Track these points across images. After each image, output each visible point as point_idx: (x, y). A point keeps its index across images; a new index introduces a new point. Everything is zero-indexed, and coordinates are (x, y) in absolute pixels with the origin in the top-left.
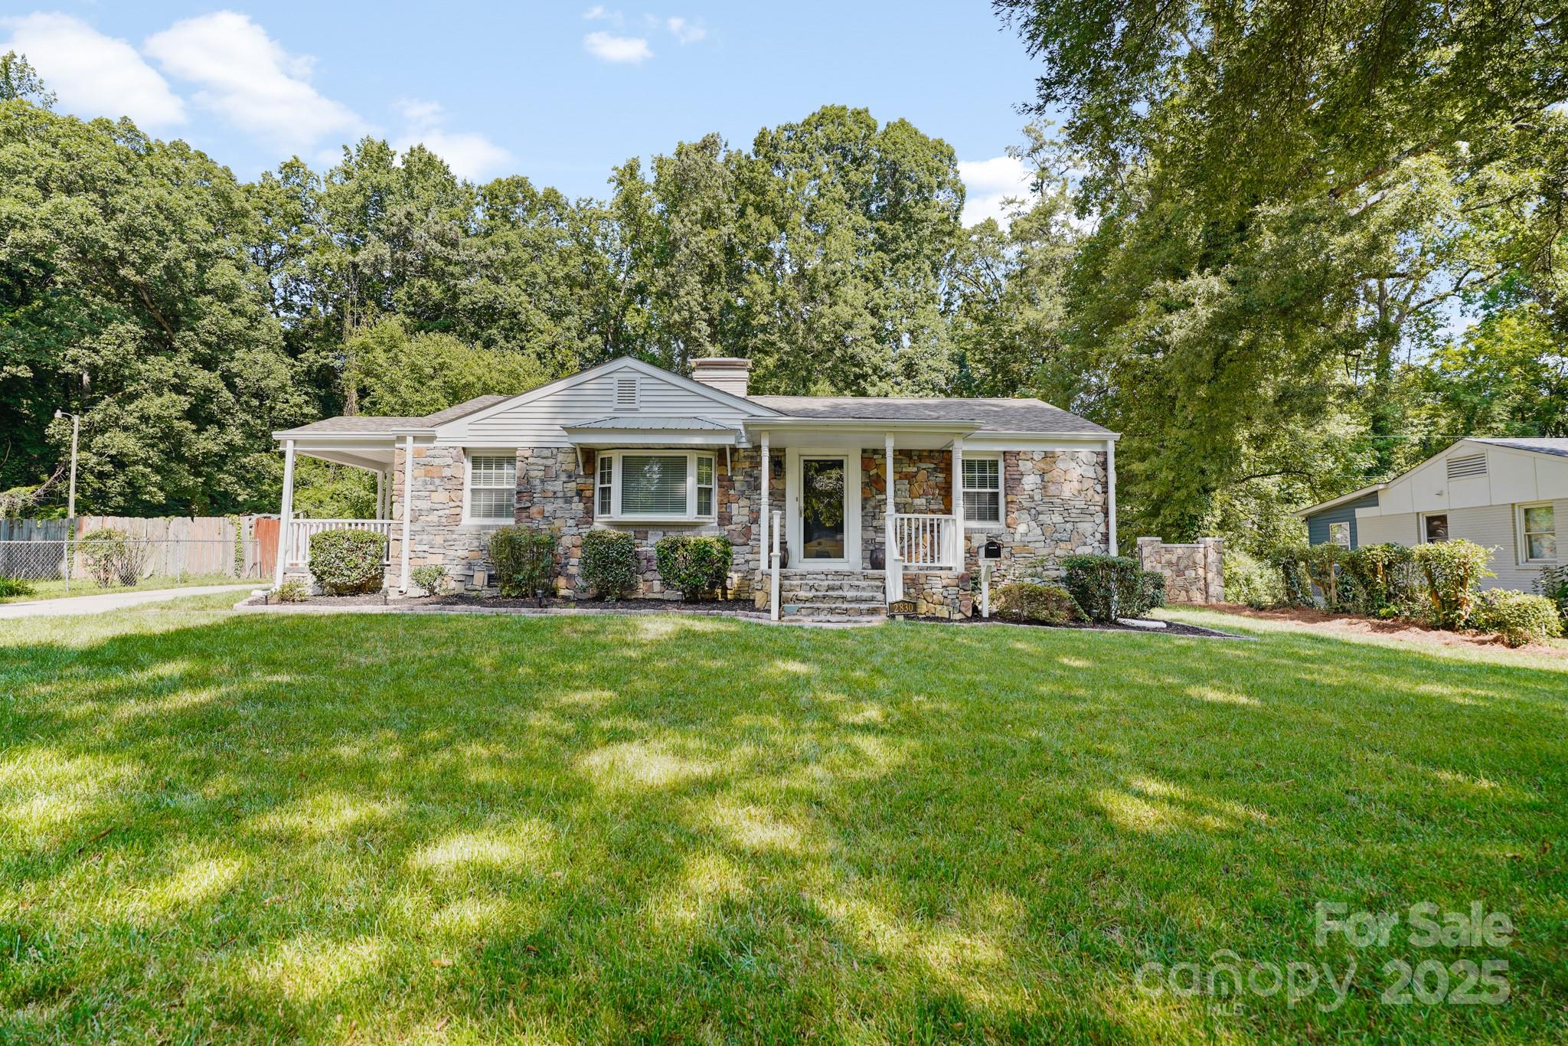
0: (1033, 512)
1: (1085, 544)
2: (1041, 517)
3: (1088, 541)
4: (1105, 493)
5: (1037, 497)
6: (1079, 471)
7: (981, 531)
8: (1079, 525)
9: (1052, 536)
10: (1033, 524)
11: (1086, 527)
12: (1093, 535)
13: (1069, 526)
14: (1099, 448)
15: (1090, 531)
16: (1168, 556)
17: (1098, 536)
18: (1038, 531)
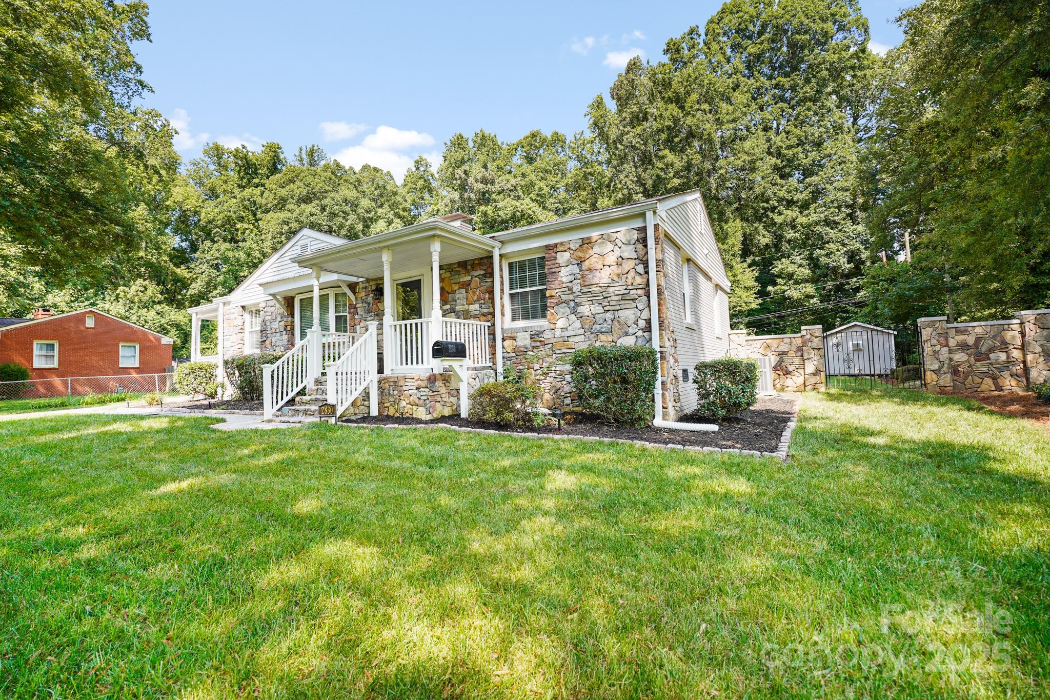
0: (572, 304)
1: (627, 334)
2: (580, 309)
3: (631, 331)
4: (647, 273)
5: (576, 288)
6: (618, 252)
7: (525, 330)
8: (621, 313)
9: (590, 327)
10: (573, 317)
11: (628, 315)
12: (636, 323)
13: (609, 316)
14: (638, 224)
15: (632, 318)
16: (960, 338)
17: (642, 323)
18: (578, 324)
